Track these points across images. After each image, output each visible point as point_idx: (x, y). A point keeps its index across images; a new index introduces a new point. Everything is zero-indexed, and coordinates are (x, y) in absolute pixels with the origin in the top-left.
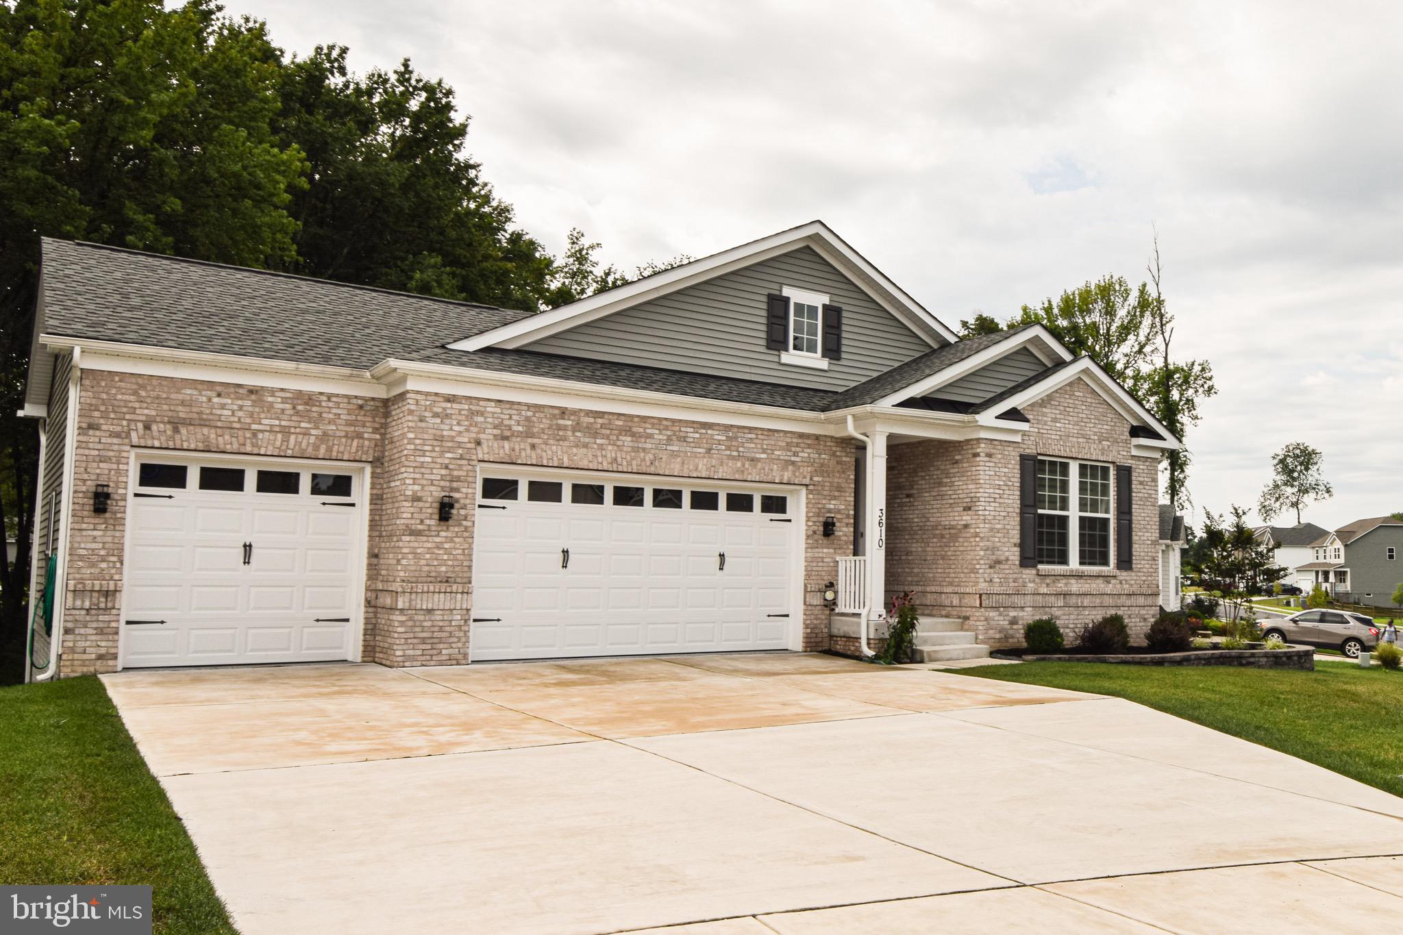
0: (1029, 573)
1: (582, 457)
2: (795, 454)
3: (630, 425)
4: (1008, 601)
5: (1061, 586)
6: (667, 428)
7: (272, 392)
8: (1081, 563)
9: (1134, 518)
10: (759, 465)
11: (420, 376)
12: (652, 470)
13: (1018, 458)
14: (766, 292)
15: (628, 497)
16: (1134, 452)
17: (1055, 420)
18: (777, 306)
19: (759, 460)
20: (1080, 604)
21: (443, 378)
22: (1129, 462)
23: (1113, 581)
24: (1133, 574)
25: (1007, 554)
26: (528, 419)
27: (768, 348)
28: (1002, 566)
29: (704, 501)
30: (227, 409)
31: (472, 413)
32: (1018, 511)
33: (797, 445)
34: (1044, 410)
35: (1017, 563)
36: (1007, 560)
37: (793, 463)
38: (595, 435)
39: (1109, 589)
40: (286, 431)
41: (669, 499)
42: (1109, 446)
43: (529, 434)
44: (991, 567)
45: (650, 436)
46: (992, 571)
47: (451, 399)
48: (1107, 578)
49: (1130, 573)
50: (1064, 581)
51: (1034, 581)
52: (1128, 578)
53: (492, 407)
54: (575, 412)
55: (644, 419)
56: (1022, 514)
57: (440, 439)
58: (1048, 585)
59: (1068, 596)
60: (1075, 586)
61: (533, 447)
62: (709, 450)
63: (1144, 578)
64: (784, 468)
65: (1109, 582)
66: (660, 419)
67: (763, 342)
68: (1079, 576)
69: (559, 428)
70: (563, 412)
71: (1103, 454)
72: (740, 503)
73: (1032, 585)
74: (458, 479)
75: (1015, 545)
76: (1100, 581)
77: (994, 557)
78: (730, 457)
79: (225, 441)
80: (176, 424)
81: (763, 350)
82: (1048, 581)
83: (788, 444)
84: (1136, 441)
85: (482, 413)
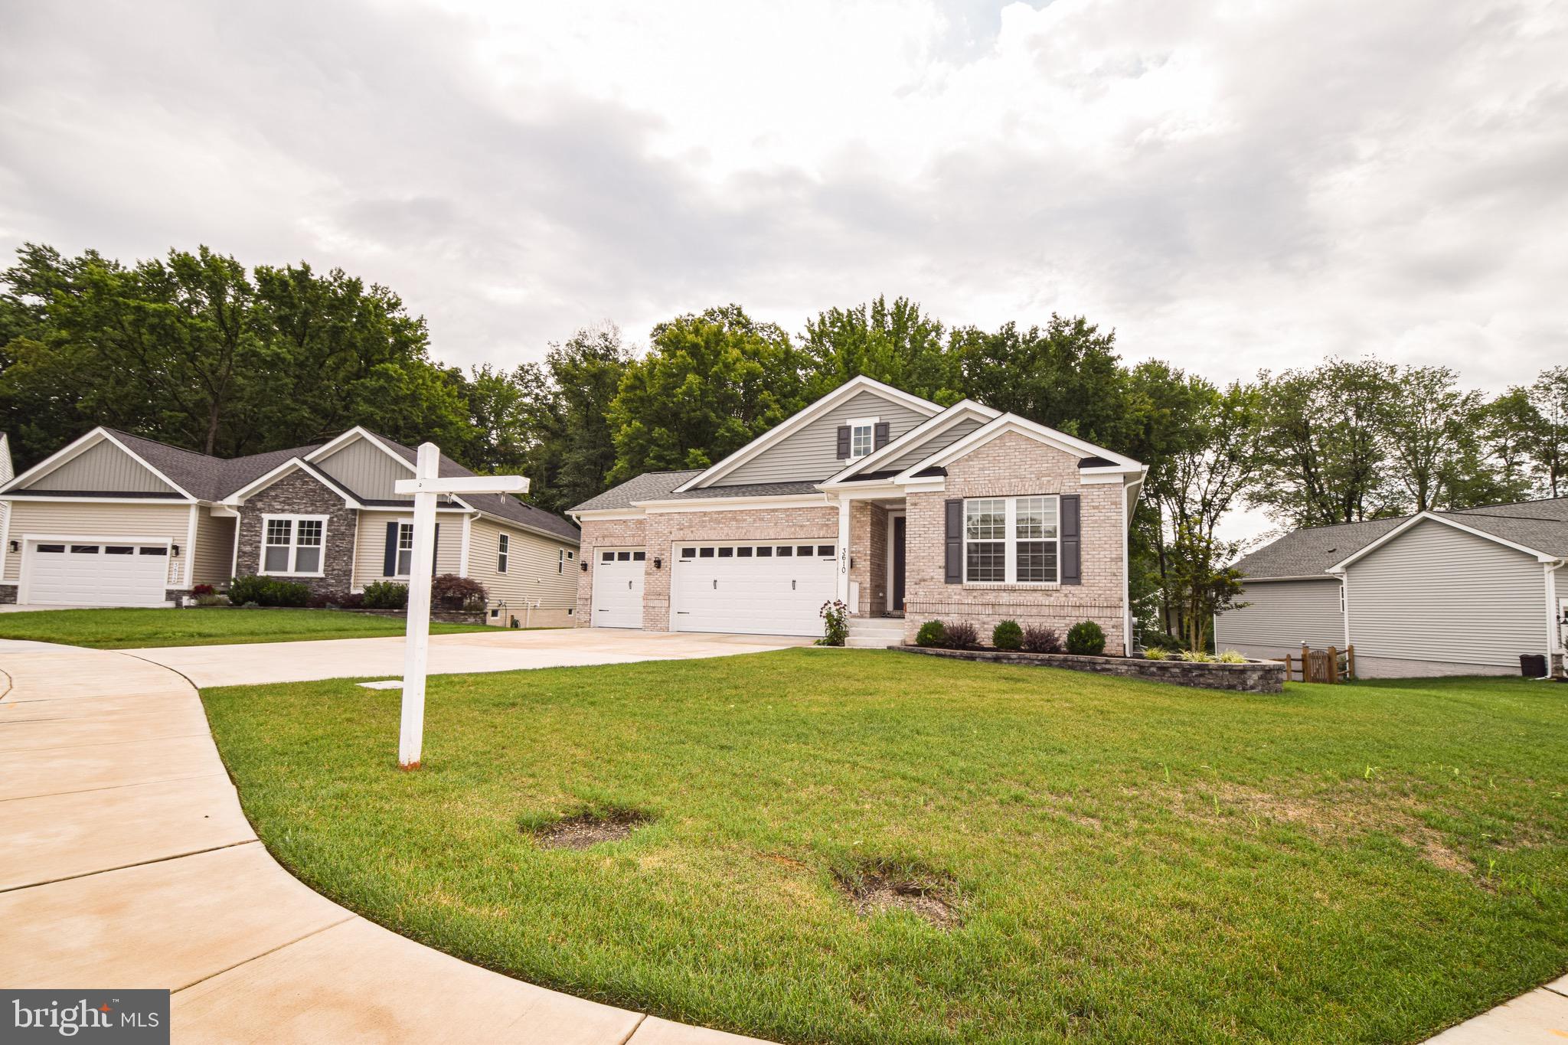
0: (954, 588)
1: (713, 535)
2: (828, 520)
3: (735, 516)
4: (933, 608)
5: (991, 597)
6: (753, 515)
7: (630, 520)
8: (1018, 580)
9: (1082, 539)
10: (805, 529)
11: (649, 507)
12: (746, 538)
13: (944, 503)
14: (836, 426)
15: (745, 552)
16: (1083, 481)
17: (982, 469)
18: (844, 433)
19: (805, 526)
20: (1011, 613)
21: (657, 506)
22: (1080, 491)
23: (1055, 594)
24: (1083, 588)
25: (932, 574)
26: (690, 519)
27: (838, 459)
28: (927, 583)
29: (785, 551)
30: (618, 529)
31: (669, 520)
32: (943, 542)
33: (829, 514)
34: (971, 463)
35: (943, 580)
36: (932, 578)
37: (827, 525)
38: (719, 522)
39: (1046, 601)
40: (633, 536)
41: (764, 552)
42: (1049, 481)
43: (690, 526)
44: (916, 584)
45: (745, 520)
46: (917, 586)
47: (661, 515)
48: (1047, 592)
49: (1079, 587)
50: (994, 594)
51: (960, 594)
52: (1077, 592)
53: (676, 516)
54: (710, 513)
55: (742, 512)
56: (947, 544)
57: (657, 533)
58: (975, 597)
59: (997, 607)
60: (1005, 598)
61: (692, 532)
62: (776, 524)
63: (1100, 592)
64: (821, 529)
65: (1051, 596)
66: (750, 511)
67: (836, 456)
68: (1013, 590)
69: (703, 521)
70: (705, 514)
71: (1041, 488)
72: (805, 551)
73: (958, 597)
74: (664, 550)
75: (940, 567)
76: (1038, 595)
77: (920, 577)
78: (788, 526)
79: (616, 542)
80: (604, 537)
81: (836, 460)
82: (975, 594)
83: (823, 514)
84: (1084, 471)
85: (672, 520)
